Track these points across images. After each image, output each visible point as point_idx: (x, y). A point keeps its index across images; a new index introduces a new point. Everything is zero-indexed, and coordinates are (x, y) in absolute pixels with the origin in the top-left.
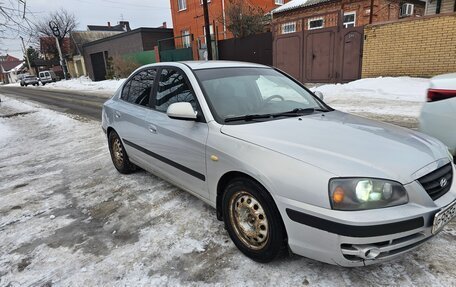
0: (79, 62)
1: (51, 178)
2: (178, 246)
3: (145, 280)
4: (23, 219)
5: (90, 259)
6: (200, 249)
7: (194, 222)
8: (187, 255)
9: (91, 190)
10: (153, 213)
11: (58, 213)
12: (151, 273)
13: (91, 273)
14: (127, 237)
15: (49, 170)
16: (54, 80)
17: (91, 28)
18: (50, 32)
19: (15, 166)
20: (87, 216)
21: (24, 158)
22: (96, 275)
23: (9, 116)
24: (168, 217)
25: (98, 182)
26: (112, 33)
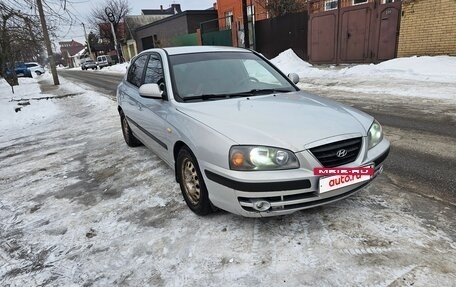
0: (132, 46)
1: (75, 148)
2: (147, 201)
3: (114, 224)
4: (46, 178)
5: (81, 208)
6: (163, 204)
7: (166, 185)
8: (150, 208)
9: (102, 158)
10: (139, 178)
11: (70, 175)
12: (120, 220)
13: (77, 217)
14: (112, 194)
15: (77, 142)
16: (110, 64)
17: (146, 12)
18: (106, 17)
19: (53, 139)
20: (91, 177)
21: (62, 132)
22: (80, 219)
23: (60, 97)
24: (149, 181)
25: (109, 152)
26: (162, 17)
